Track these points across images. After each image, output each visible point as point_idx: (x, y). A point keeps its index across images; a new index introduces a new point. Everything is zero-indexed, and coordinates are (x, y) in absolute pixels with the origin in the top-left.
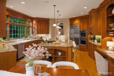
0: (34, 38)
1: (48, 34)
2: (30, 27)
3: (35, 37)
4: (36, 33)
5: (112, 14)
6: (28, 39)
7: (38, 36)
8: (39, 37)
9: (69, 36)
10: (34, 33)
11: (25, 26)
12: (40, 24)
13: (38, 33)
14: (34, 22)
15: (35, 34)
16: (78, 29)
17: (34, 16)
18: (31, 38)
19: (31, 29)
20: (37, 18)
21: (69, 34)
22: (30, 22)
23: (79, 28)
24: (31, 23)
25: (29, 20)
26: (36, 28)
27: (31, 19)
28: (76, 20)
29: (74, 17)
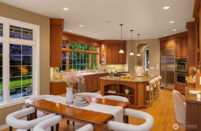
0: (102, 70)
1: (125, 65)
2: (97, 54)
3: (104, 69)
4: (106, 64)
6: (93, 72)
9: (158, 68)
10: (103, 63)
11: (90, 53)
12: (112, 50)
13: (108, 63)
14: (103, 47)
15: (104, 65)
16: (173, 56)
17: (101, 39)
18: (98, 70)
19: (98, 57)
20: (106, 40)
21: (158, 65)
22: (97, 46)
23: (174, 54)
24: (98, 49)
25: (96, 44)
26: (105, 55)
27: (98, 44)
28: (170, 40)
29: (165, 35)
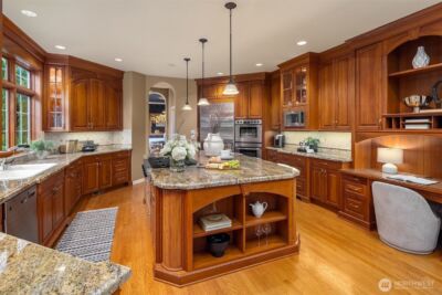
4: (67, 129)
5: (412, 68)
7: (76, 141)
8: (80, 147)
11: (9, 88)
14: (56, 77)
19: (36, 106)
20: (71, 58)
22: (32, 72)
23: (232, 111)
24: (38, 81)
26: (65, 103)
28: (222, 84)
